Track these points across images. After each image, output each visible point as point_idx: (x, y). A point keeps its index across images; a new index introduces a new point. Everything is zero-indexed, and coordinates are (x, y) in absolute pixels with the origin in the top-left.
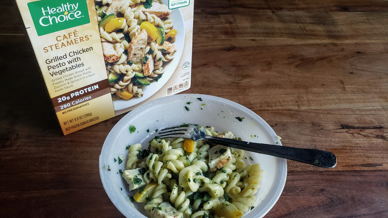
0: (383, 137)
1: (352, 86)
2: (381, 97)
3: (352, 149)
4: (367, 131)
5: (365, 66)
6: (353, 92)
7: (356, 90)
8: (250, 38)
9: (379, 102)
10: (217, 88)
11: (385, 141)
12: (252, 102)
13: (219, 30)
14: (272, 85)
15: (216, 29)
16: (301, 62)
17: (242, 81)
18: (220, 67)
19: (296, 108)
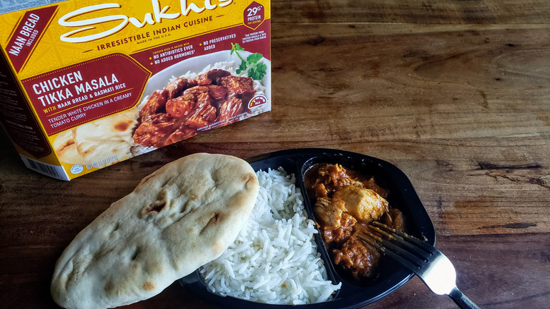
0: (539, 182)
1: (499, 101)
2: (540, 118)
3: (493, 200)
4: (517, 172)
5: (519, 67)
6: (500, 111)
7: (503, 107)
8: (347, 23)
9: (536, 125)
10: (297, 106)
11: (543, 188)
12: (349, 129)
13: (301, 11)
14: (380, 100)
15: (295, 8)
16: (421, 63)
17: (334, 96)
18: (301, 72)
19: (414, 137)
